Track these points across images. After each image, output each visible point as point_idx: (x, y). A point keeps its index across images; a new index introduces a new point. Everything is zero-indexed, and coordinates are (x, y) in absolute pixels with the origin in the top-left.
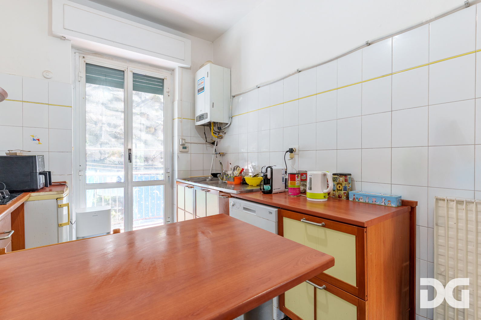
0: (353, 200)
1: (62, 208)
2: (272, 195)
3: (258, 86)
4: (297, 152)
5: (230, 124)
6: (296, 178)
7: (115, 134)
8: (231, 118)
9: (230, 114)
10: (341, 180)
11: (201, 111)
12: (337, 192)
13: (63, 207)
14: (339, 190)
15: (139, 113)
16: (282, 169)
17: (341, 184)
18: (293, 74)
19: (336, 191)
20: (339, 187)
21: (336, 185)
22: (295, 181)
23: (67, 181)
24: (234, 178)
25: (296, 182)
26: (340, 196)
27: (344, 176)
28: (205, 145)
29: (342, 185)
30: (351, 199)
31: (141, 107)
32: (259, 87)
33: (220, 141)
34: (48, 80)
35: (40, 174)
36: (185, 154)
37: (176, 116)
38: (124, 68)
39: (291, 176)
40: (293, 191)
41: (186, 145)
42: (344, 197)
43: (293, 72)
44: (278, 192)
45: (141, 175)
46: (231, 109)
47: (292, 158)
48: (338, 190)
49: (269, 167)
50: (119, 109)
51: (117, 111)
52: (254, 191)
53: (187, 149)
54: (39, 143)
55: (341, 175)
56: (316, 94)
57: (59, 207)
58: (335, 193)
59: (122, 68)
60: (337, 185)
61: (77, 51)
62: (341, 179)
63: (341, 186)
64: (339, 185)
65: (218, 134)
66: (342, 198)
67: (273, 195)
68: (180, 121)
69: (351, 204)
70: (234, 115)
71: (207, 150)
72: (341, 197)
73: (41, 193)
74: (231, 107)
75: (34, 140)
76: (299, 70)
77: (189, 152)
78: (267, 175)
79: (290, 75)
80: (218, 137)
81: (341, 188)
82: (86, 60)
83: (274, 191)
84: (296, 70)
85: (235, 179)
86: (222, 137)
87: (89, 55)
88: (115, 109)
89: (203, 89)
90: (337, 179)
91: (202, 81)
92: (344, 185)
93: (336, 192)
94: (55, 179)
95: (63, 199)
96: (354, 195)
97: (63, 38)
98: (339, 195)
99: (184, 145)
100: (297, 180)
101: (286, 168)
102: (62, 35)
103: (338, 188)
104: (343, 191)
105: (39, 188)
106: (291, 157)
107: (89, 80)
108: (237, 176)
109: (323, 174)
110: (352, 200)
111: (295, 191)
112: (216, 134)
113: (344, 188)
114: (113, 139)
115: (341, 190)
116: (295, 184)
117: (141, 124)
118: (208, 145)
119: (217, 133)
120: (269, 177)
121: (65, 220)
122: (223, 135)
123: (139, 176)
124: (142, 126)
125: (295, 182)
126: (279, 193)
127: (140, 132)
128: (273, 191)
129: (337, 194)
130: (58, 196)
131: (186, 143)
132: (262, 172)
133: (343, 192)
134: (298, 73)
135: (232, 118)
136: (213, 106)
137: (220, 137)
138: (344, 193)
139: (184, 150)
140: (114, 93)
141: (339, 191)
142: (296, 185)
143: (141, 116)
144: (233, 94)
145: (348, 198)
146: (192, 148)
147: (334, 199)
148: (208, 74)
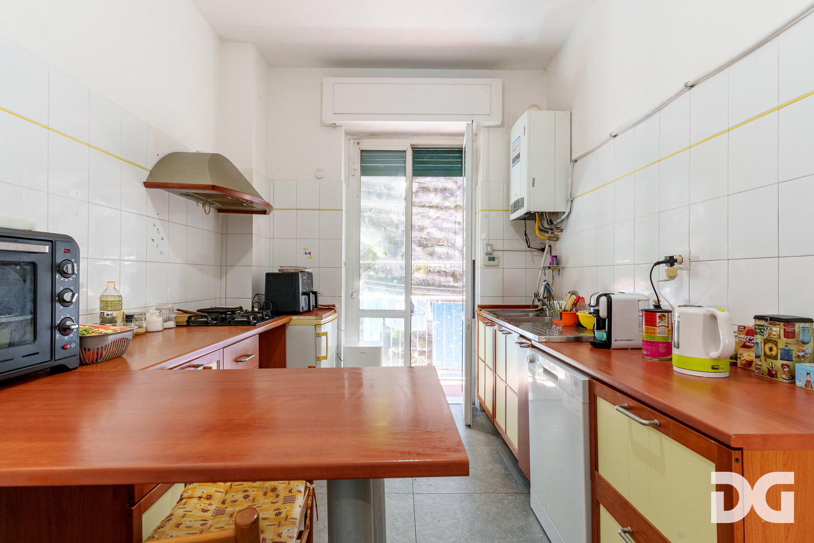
0: (806, 385)
1: (320, 338)
2: (610, 353)
3: (613, 135)
4: (686, 263)
5: (570, 213)
6: (658, 320)
7: (420, 241)
8: (570, 202)
9: (569, 194)
10: (774, 333)
11: (516, 195)
12: (766, 360)
13: (321, 336)
14: (771, 357)
15: (453, 207)
16: (639, 301)
17: (776, 343)
18: (678, 95)
19: (763, 357)
20: (771, 349)
21: (763, 344)
22: (655, 325)
23: (336, 305)
24: (561, 313)
25: (658, 330)
26: (774, 373)
27: (782, 324)
28: (529, 253)
29: (777, 345)
30: (800, 383)
31: (456, 197)
32: (615, 136)
33: (555, 245)
34: (320, 180)
35: (304, 294)
36: (492, 270)
37: (479, 206)
38: (405, 147)
39: (646, 315)
40: (650, 348)
41: (495, 254)
42: (784, 376)
43: (678, 91)
44: (629, 347)
45: (442, 301)
46: (570, 186)
47: (672, 277)
48: (766, 356)
49: (605, 295)
50: (426, 203)
51: (424, 206)
52: (583, 340)
53: (496, 260)
54: (310, 257)
55: (774, 320)
56: (729, 130)
57: (318, 335)
58: (759, 363)
59: (404, 147)
60: (765, 344)
61: (351, 137)
62: (774, 329)
63: (775, 348)
64: (770, 345)
65: (552, 233)
66: (777, 377)
67: (613, 353)
68: (485, 215)
69: (800, 394)
70: (577, 195)
71: (534, 262)
72: (776, 374)
73: (302, 317)
74: (570, 181)
75: (306, 253)
76: (689, 84)
77: (501, 266)
78: (598, 310)
79: (671, 100)
80: (550, 239)
81: (774, 353)
82: (361, 147)
83: (614, 344)
84: (682, 86)
85: (563, 315)
86: (557, 238)
87: (364, 139)
88: (421, 205)
89: (518, 156)
90: (764, 329)
91: (517, 144)
92: (783, 347)
93: (763, 361)
94: (322, 301)
95: (321, 327)
96: (808, 374)
97: (334, 126)
98: (769, 370)
99: (491, 254)
100: (661, 324)
101: (657, 299)
102: (332, 122)
103: (768, 353)
104: (781, 359)
105: (301, 310)
106: (670, 275)
107: (365, 171)
108: (567, 311)
109: (708, 314)
110: (803, 386)
111: (654, 348)
112: (547, 232)
113: (781, 354)
114: (418, 248)
115: (775, 358)
116: (654, 333)
117: (455, 223)
118: (535, 253)
119: (550, 232)
120: (603, 313)
121: (323, 354)
122: (559, 234)
123: (440, 302)
124: (457, 226)
125: (654, 329)
126: (631, 349)
127: (454, 235)
128: (613, 342)
129: (765, 365)
130: (316, 322)
131: (494, 252)
132: (590, 304)
133: (779, 363)
134: (689, 91)
135: (572, 201)
136: (533, 184)
137: (554, 239)
138: (783, 365)
139: (492, 263)
140: (420, 181)
141: (769, 360)
142: (658, 335)
143: (456, 210)
144: (574, 158)
145: (792, 377)
146: (506, 259)
147: (758, 377)
148: (525, 129)
